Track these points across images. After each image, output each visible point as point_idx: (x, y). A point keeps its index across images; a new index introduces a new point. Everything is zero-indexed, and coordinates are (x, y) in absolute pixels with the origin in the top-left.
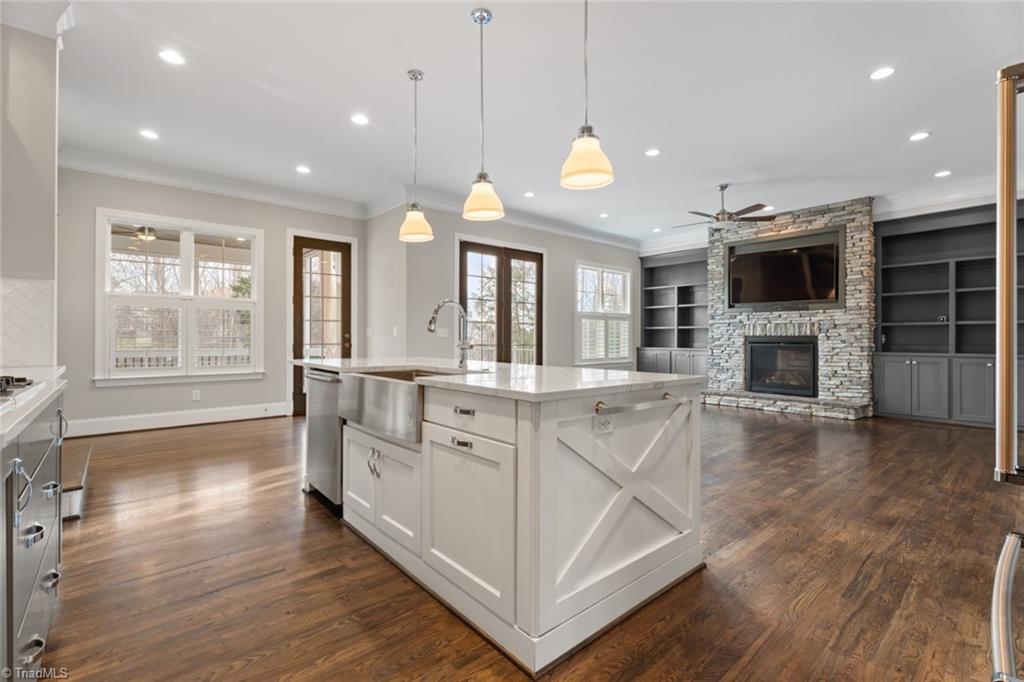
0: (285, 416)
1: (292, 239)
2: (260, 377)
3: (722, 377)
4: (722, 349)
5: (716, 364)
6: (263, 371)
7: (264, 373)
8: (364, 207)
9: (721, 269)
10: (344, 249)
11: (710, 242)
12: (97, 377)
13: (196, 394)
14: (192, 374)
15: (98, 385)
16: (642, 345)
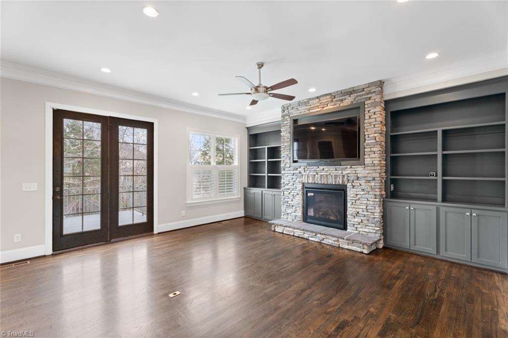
3: (289, 211)
4: (289, 191)
5: (286, 202)
9: (289, 135)
11: (282, 116)
16: (248, 186)
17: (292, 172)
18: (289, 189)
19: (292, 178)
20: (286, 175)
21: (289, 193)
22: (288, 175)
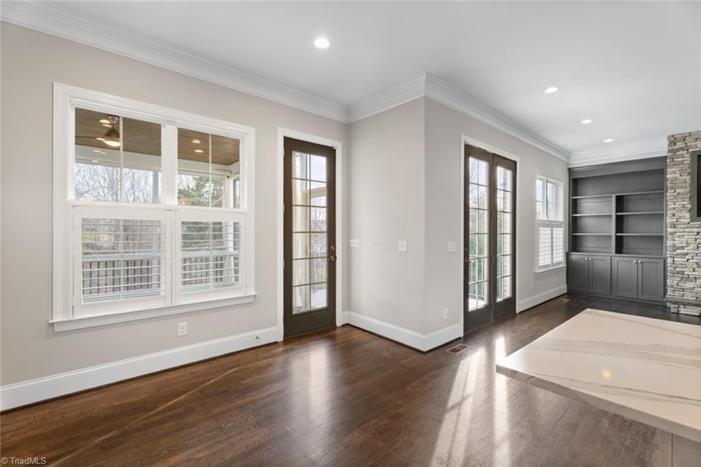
0: (276, 343)
1: (282, 139)
2: (251, 300)
3: (688, 285)
4: (687, 257)
5: (678, 273)
6: (254, 293)
7: (255, 296)
8: (348, 109)
9: (688, 178)
10: (329, 153)
11: (669, 151)
12: (55, 320)
13: (183, 326)
14: (178, 303)
15: (57, 329)
16: (569, 251)
17: (696, 230)
18: (687, 254)
19: (696, 240)
20: (678, 234)
21: (688, 260)
22: (684, 234)
